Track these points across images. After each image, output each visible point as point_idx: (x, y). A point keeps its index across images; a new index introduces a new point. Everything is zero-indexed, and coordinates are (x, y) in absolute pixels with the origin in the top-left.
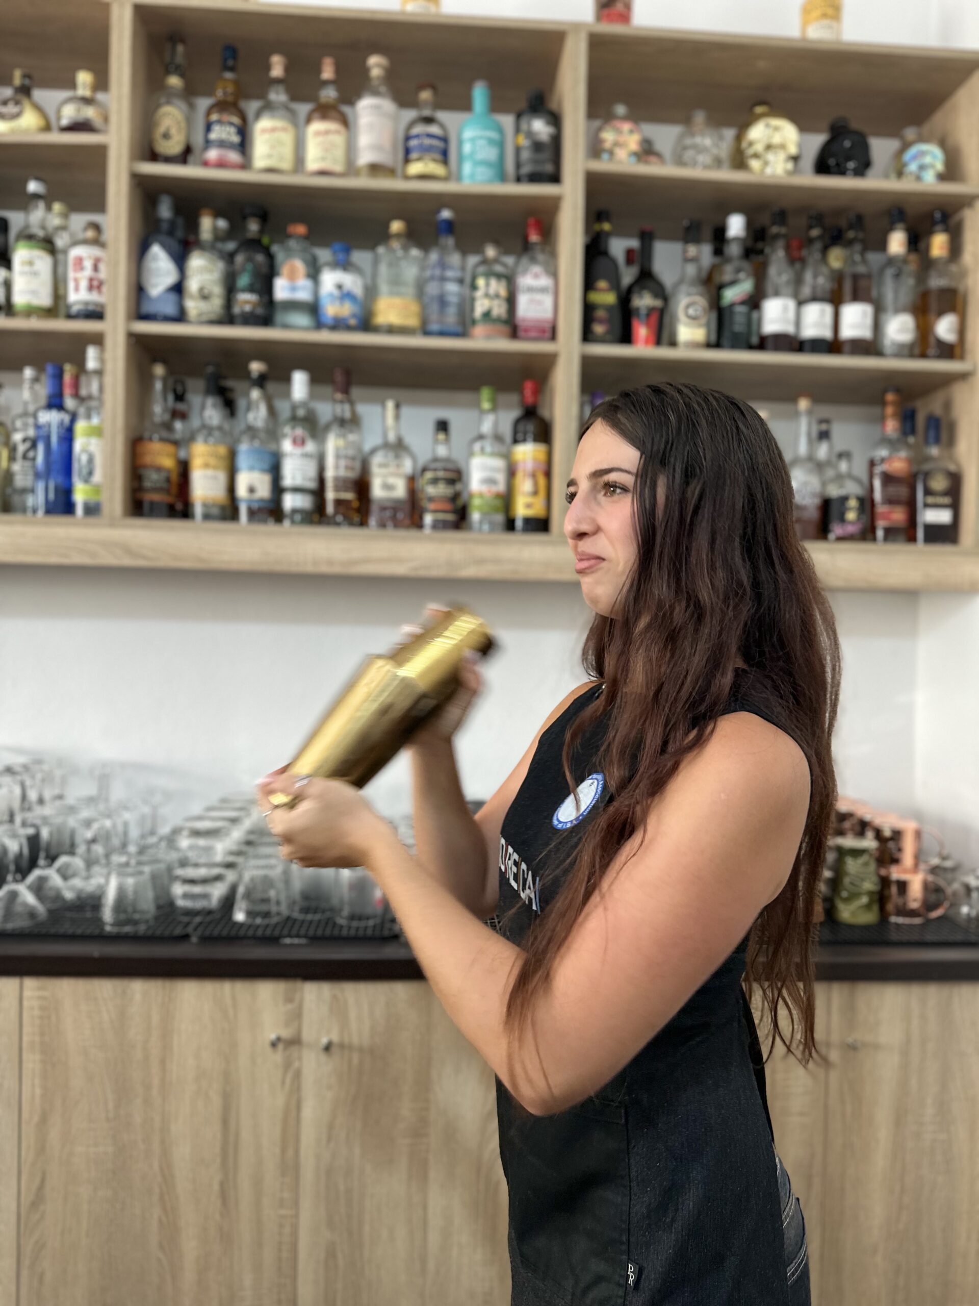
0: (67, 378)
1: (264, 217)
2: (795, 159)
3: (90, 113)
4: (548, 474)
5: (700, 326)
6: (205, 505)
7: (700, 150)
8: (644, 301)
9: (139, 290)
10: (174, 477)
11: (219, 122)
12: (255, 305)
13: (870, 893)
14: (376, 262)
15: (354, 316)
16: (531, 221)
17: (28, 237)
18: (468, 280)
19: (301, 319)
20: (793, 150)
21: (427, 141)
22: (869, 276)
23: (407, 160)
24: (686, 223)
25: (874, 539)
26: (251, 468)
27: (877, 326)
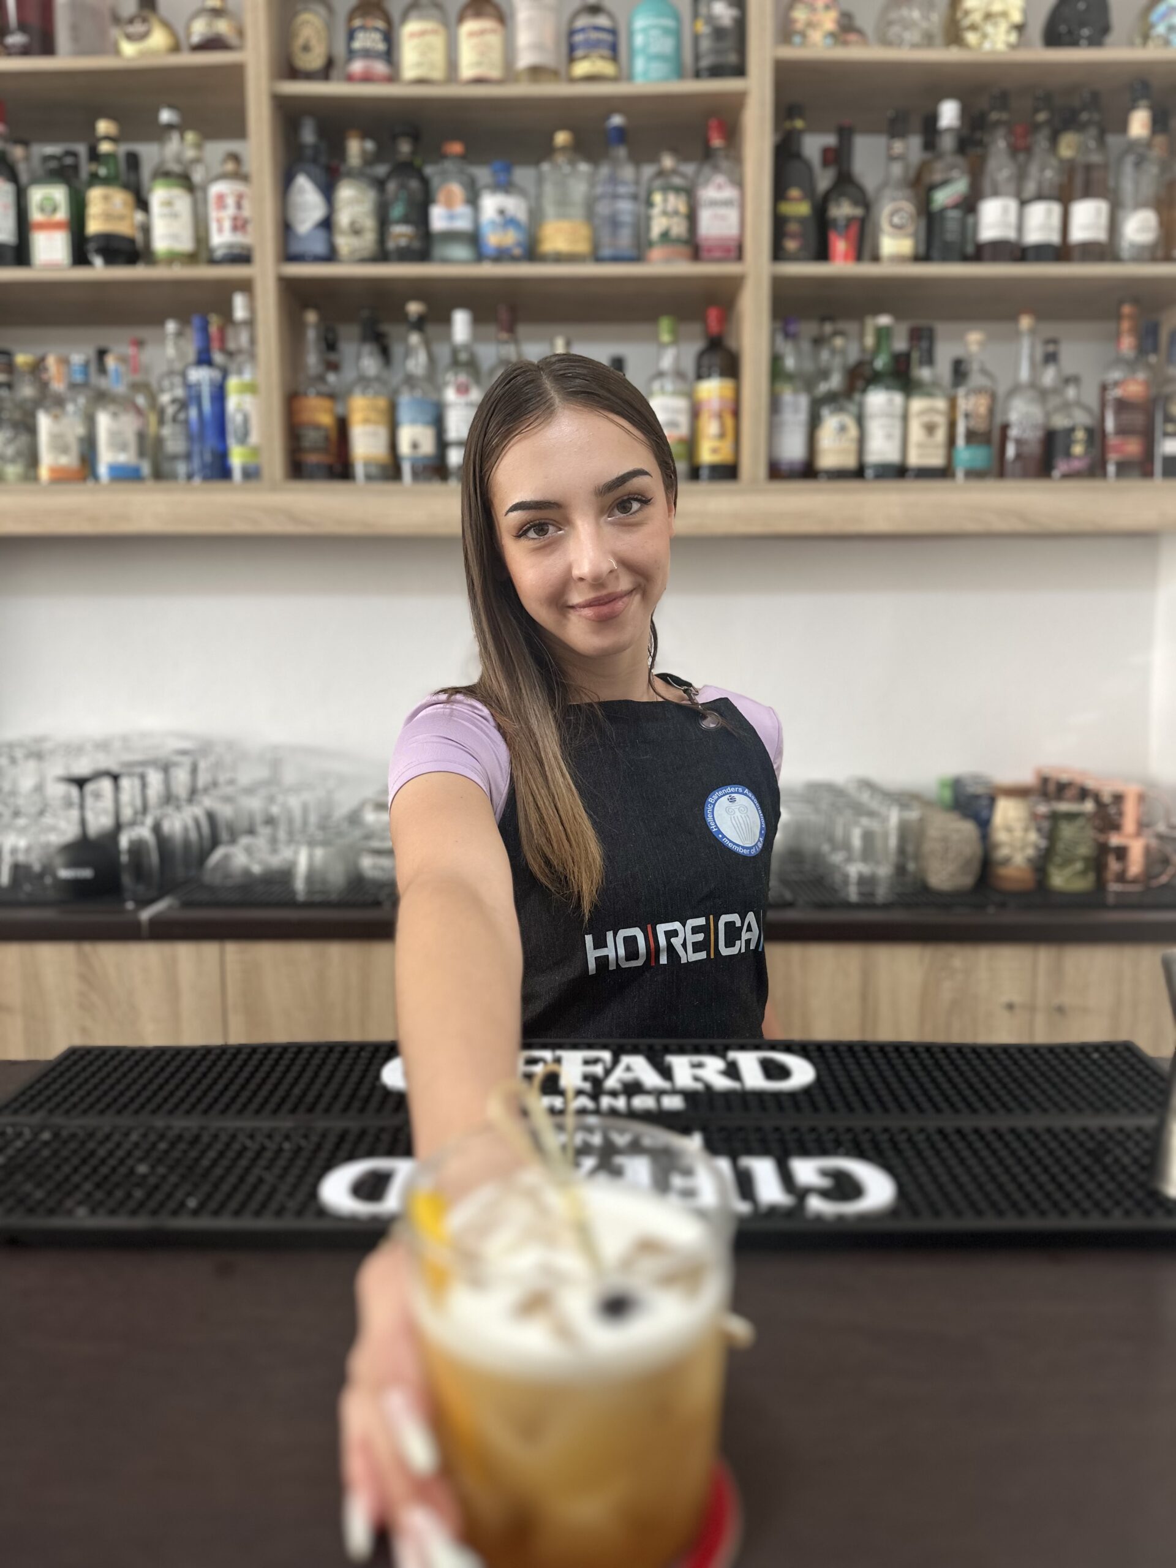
0: (213, 329)
1: (415, 137)
2: (1020, 28)
3: (222, 27)
4: (736, 413)
5: (906, 236)
6: (367, 464)
7: (907, 25)
8: (843, 210)
9: (286, 228)
10: (334, 435)
11: (363, 28)
12: (411, 238)
13: (1086, 859)
14: (540, 181)
15: (519, 244)
16: (713, 122)
17: (164, 174)
18: (643, 194)
19: (460, 252)
20: (1017, 17)
21: (594, 35)
22: (1105, 166)
23: (571, 59)
24: (890, 113)
25: (1104, 474)
26: (414, 422)
27: (1114, 226)
